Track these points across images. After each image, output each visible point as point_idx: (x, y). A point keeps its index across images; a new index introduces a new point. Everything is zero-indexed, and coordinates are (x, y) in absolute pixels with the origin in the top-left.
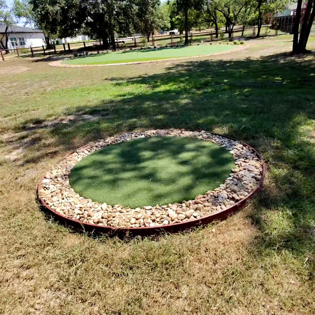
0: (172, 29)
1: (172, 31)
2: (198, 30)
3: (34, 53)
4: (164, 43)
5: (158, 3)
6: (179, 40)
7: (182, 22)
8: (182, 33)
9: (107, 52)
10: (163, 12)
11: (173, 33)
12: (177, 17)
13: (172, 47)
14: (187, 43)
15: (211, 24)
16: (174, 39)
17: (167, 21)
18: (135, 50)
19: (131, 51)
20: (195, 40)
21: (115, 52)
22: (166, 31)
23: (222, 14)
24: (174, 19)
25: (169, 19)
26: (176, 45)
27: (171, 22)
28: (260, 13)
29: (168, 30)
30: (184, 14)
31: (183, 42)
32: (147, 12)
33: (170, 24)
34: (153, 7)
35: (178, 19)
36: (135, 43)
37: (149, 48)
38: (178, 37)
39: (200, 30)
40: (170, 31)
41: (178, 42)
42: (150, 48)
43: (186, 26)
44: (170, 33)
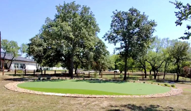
0: (115, 69)
1: (116, 71)
2: (132, 72)
3: (26, 73)
4: (109, 77)
5: (108, 53)
6: (119, 76)
7: (123, 66)
8: (122, 72)
9: (66, 79)
10: (111, 59)
11: (116, 72)
12: (119, 63)
13: (114, 81)
14: (126, 79)
15: (141, 69)
16: (116, 75)
17: (113, 65)
18: (87, 80)
19: (83, 80)
20: (131, 78)
21: (72, 80)
22: (112, 70)
23: (149, 64)
24: (117, 64)
25: (114, 63)
26: (117, 80)
27: (116, 66)
28: (178, 66)
29: (113, 70)
30: (125, 61)
31: (123, 78)
32: (100, 57)
33: (114, 66)
34: (104, 55)
35: (120, 64)
36: (89, 75)
37: (97, 80)
38: (119, 75)
39: (133, 72)
40: (114, 70)
41: (118, 78)
42: (99, 80)
43: (125, 68)
44: (114, 71)
